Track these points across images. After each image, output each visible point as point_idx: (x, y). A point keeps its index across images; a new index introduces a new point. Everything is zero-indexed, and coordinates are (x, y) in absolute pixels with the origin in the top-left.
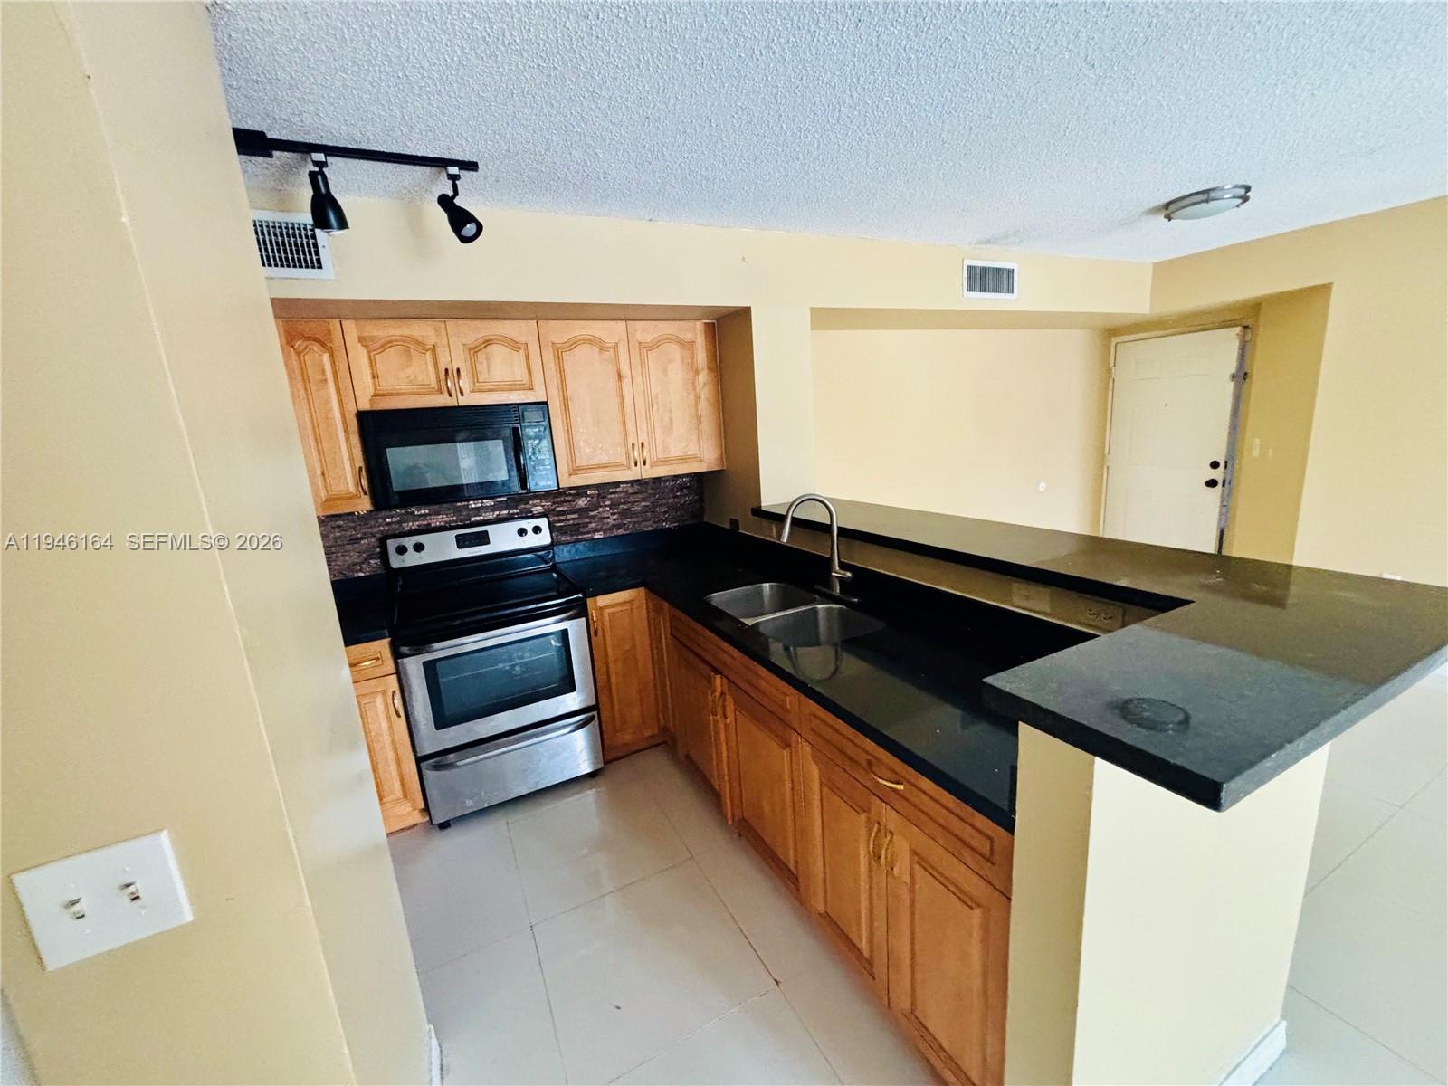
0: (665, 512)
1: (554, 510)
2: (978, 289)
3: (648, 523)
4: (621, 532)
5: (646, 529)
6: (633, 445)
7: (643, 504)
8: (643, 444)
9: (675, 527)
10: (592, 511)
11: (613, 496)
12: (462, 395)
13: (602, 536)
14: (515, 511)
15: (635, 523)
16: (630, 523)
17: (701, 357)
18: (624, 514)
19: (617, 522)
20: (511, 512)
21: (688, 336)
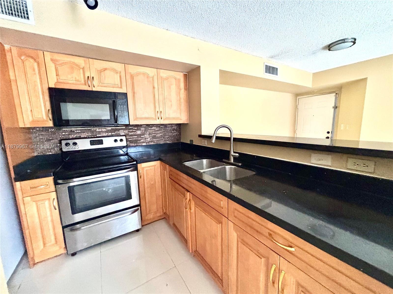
0: (167, 138)
1: (128, 134)
2: (268, 72)
3: (162, 141)
4: (152, 143)
5: (161, 143)
6: (158, 112)
7: (160, 134)
8: (161, 112)
9: (171, 143)
10: (142, 135)
11: (150, 131)
12: (94, 87)
13: (145, 144)
14: (114, 134)
15: (157, 140)
16: (155, 140)
17: (182, 85)
18: (154, 137)
19: (151, 140)
20: (112, 134)
21: (178, 77)
